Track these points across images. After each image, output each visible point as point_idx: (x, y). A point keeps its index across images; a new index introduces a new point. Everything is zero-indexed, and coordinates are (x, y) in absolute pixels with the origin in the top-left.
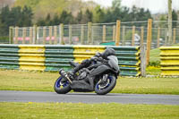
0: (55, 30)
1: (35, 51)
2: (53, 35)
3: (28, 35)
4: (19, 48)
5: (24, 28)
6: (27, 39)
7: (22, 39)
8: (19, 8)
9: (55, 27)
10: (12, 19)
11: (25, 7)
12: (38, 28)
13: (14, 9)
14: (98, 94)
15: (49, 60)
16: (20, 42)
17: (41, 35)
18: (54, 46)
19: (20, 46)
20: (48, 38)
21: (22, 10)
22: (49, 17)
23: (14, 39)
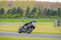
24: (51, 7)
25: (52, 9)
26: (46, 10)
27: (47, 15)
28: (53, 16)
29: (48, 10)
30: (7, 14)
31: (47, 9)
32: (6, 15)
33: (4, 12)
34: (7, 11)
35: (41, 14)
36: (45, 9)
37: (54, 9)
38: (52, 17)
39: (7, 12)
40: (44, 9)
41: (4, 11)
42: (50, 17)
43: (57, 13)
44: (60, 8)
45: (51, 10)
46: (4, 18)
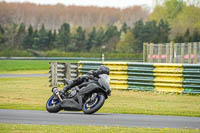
0: (195, 47)
1: (172, 70)
2: (192, 53)
3: (164, 52)
4: (154, 67)
5: (160, 45)
6: (163, 56)
7: (158, 57)
8: (154, 22)
9: (195, 44)
10: (146, 34)
11: (162, 21)
12: (176, 45)
13: (149, 24)
14: (86, 113)
15: (188, 81)
16: (155, 60)
17: (179, 53)
18: (194, 65)
19: (155, 64)
20: (187, 56)
21: (157, 25)
22: (188, 32)
23: (149, 56)
24: (39, 20)
25: (43, 28)
26: (22, 29)
27: (25, 48)
28: (45, 50)
29: (30, 29)
31: (27, 28)
35: (6, 43)
36: (18, 27)
37: (47, 28)
38: (42, 53)
40: (16, 26)
42: (36, 55)
43: (60, 41)
44: (67, 22)
45: (39, 29)
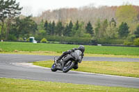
30: (134, 36)
32: (133, 38)
33: (128, 32)
34: (136, 30)
39: (136, 33)
41: (129, 30)
46: (129, 46)
